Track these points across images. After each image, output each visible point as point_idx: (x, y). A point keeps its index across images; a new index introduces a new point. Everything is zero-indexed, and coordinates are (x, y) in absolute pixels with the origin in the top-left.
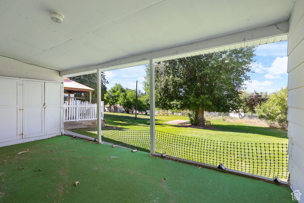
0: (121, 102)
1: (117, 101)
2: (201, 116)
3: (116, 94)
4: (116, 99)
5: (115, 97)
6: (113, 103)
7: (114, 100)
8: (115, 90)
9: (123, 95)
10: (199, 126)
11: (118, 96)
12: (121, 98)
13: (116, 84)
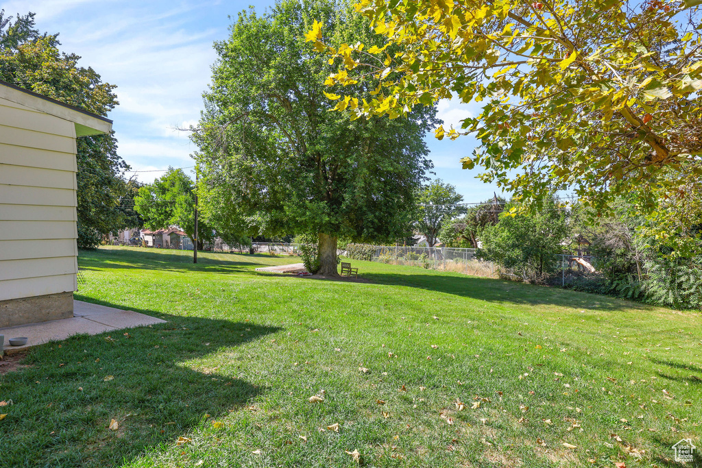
0: (178, 219)
1: (169, 215)
2: (328, 252)
3: (168, 197)
4: (166, 212)
5: (165, 204)
6: (159, 222)
7: (162, 214)
8: (167, 185)
9: (186, 201)
10: (322, 274)
11: (173, 203)
12: (179, 210)
13: (171, 170)
